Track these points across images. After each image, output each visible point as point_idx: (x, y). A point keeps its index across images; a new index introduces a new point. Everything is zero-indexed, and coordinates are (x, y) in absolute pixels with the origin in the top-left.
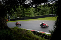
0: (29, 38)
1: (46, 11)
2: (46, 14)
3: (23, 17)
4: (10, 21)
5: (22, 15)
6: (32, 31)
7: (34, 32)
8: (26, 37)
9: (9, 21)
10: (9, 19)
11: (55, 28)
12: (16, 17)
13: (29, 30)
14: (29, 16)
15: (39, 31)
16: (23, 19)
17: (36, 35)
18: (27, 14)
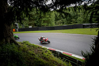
0: (46, 62)
1: (77, 18)
2: (76, 22)
3: (38, 26)
4: (18, 32)
5: (36, 22)
6: (51, 50)
7: (54, 52)
8: (42, 60)
9: (16, 31)
10: (17, 28)
11: (93, 48)
12: (27, 25)
13: (46, 49)
14: (47, 25)
15: (62, 52)
16: (37, 29)
17: (58, 57)
18: (44, 21)
